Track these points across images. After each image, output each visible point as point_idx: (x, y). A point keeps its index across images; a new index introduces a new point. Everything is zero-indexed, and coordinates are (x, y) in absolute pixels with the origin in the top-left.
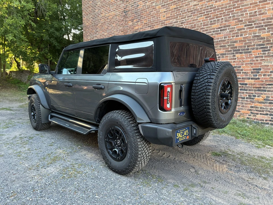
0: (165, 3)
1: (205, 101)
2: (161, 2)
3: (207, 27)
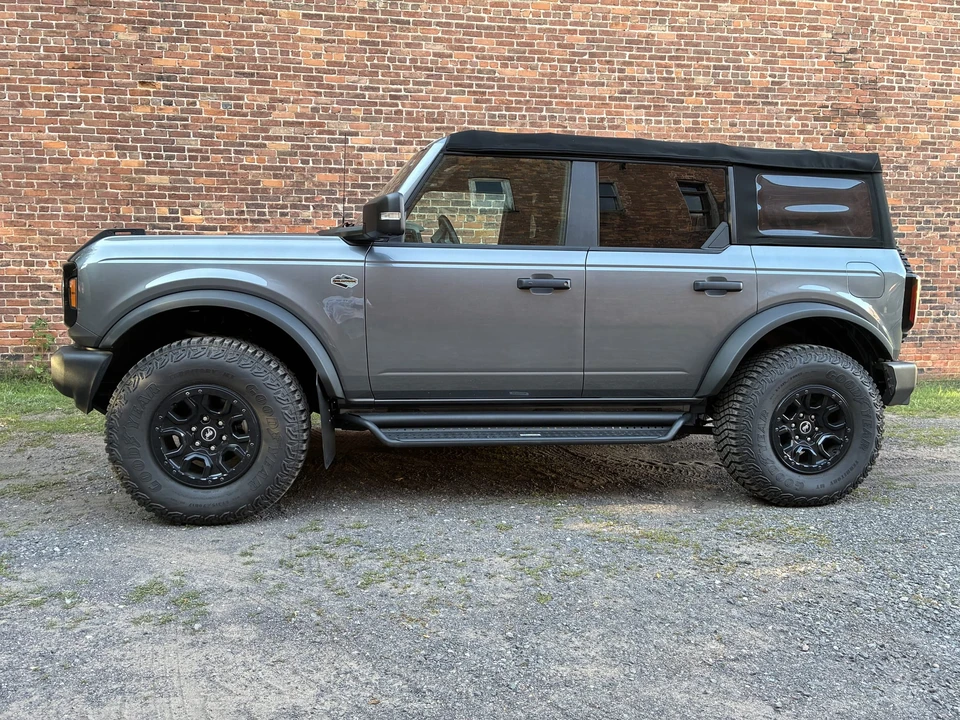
0: (319, 9)
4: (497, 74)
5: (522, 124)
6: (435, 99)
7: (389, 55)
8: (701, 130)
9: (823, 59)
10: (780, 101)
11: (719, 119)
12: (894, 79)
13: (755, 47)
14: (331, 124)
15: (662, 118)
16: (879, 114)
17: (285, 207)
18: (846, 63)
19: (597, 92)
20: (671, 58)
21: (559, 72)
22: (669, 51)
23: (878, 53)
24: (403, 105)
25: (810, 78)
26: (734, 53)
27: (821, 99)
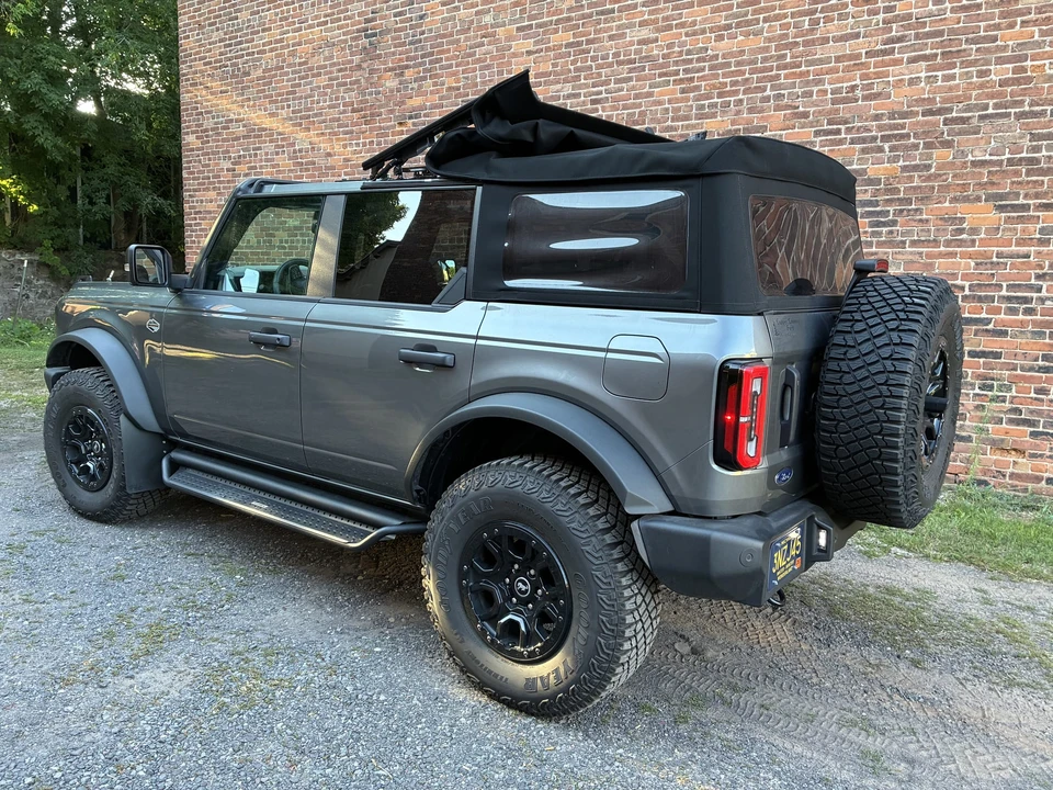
0: (531, 18)
1: (881, 431)
2: (514, 14)
4: (709, 52)
5: (738, 113)
6: (637, 96)
7: (592, 53)
15: (957, 71)
19: (847, 48)
21: (792, 31)
24: (604, 109)
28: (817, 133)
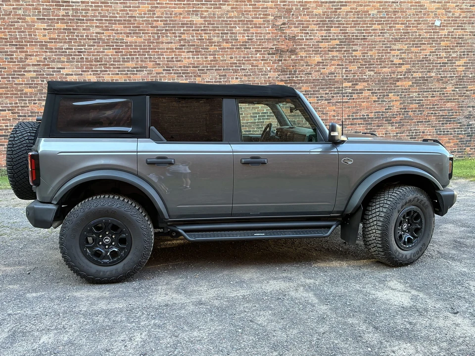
0: (44, 15)
2: (34, 12)
3: (120, 65)
4: (124, 40)
5: (137, 62)
6: (98, 52)
7: (76, 34)
8: (217, 60)
9: (271, 28)
10: (252, 47)
11: (225, 56)
12: (304, 35)
13: (239, 24)
14: (53, 65)
15: (199, 56)
16: (297, 51)
17: (35, 100)
18: (281, 29)
19: (170, 46)
20: (202, 30)
21: (152, 38)
22: (201, 27)
23: (295, 24)
24: (84, 55)
25: (264, 36)
26: (230, 27)
27: (271, 45)
28: (164, 70)
